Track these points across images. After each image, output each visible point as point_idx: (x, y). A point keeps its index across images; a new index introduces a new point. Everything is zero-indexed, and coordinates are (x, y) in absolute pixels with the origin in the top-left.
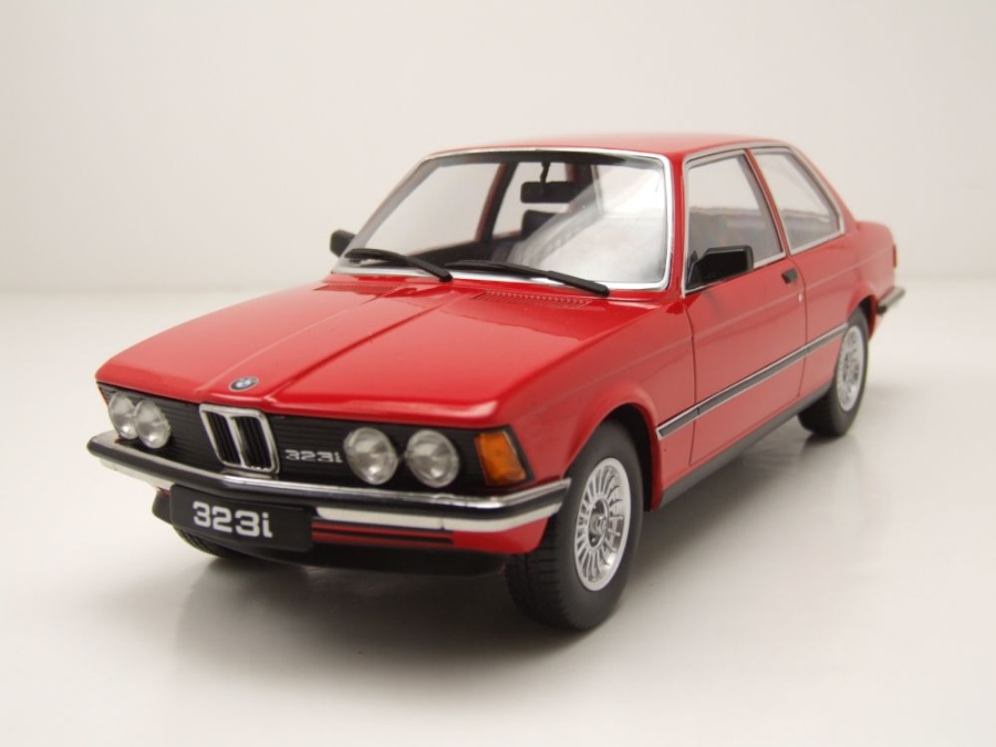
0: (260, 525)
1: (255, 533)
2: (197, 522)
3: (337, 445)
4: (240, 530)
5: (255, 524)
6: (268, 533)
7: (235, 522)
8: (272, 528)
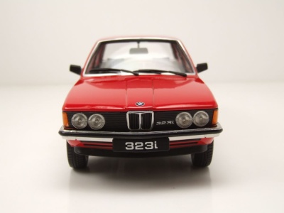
0: (154, 145)
1: (152, 148)
2: (127, 148)
3: (173, 118)
4: (146, 148)
5: (152, 146)
6: (156, 147)
7: (145, 146)
8: (157, 146)
